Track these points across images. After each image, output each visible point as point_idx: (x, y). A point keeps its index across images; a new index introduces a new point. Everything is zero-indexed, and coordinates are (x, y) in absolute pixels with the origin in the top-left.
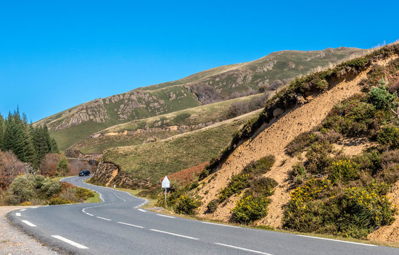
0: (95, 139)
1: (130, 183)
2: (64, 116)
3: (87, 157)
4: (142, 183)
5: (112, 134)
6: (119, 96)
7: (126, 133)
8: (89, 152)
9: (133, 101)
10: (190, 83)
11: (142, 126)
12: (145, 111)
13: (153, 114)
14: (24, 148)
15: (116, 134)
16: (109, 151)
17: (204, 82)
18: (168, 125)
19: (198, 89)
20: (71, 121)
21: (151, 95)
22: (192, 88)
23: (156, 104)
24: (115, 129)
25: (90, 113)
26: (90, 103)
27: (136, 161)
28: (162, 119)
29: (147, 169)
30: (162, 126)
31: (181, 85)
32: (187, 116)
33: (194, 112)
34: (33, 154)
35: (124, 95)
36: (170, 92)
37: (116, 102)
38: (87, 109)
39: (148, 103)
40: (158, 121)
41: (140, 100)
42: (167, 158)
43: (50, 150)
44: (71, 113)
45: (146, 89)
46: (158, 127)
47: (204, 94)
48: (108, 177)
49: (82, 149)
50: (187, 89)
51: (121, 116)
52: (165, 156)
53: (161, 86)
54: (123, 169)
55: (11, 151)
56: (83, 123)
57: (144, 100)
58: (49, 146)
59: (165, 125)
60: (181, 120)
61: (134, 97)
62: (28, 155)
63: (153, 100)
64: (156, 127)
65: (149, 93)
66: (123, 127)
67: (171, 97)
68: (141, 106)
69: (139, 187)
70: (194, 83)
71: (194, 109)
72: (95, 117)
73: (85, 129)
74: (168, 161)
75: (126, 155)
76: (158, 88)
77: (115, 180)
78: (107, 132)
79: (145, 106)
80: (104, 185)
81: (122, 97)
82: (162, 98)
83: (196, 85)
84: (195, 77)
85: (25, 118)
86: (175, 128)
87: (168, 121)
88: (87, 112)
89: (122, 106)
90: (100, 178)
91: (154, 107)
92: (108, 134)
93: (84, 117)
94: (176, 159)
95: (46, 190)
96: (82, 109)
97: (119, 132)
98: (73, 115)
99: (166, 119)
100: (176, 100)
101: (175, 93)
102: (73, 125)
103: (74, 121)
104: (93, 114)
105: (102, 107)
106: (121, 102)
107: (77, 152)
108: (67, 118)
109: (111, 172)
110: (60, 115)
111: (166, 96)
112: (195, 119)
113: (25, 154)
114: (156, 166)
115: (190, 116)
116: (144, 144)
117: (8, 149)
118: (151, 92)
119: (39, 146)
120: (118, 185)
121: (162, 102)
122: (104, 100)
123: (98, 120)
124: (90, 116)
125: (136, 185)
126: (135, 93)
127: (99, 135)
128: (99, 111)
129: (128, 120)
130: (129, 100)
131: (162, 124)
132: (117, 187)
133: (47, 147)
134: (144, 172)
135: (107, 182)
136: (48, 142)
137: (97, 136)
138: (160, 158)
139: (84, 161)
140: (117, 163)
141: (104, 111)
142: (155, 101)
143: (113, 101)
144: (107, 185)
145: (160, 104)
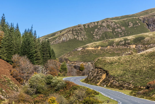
0: (79, 51)
1: (117, 84)
2: (57, 35)
3: (73, 63)
4: (126, 85)
5: (90, 48)
6: (94, 23)
7: (100, 48)
8: (75, 60)
9: (103, 27)
10: (143, 16)
11: (111, 44)
12: (111, 34)
13: (117, 36)
14: (35, 55)
15: (93, 48)
16: (99, 60)
17: (153, 16)
18: (129, 44)
19: (148, 20)
20: (62, 39)
21: (116, 23)
22: (144, 19)
23: (119, 30)
24: (92, 45)
25: (75, 34)
26: (75, 27)
27: (120, 68)
28: (125, 40)
29: (129, 75)
30: (124, 45)
31: (137, 18)
32: (143, 38)
33: (147, 36)
34: (40, 59)
35: (98, 22)
36: (129, 22)
37: (92, 27)
38: (73, 31)
39: (114, 29)
40: (122, 41)
41: (108, 26)
42: (143, 67)
43: (50, 57)
44: (62, 33)
45: (113, 19)
46: (122, 45)
47: (152, 24)
48: (99, 79)
49: (70, 58)
50: (141, 20)
51: (95, 37)
52: (142, 65)
53: (123, 17)
54: (111, 73)
55: (26, 57)
56: (70, 40)
57: (111, 26)
58: (50, 54)
59: (127, 44)
60: (138, 41)
61: (104, 24)
62: (37, 59)
63: (117, 26)
64: (121, 45)
65: (115, 22)
66: (98, 44)
67: (129, 25)
68: (109, 30)
69: (124, 87)
70: (145, 16)
71: (147, 34)
72: (78, 37)
73: (71, 44)
74: (144, 69)
75: (112, 63)
76: (121, 19)
77: (104, 82)
78: (87, 47)
79: (111, 31)
80: (96, 84)
81: (96, 24)
82: (123, 26)
83: (147, 17)
84: (146, 12)
85: (35, 34)
86: (134, 46)
87: (129, 41)
88: (73, 33)
89: (96, 30)
90: (92, 79)
91: (118, 31)
92: (88, 48)
93: (71, 36)
94: (150, 68)
95: (55, 86)
96: (70, 31)
97: (95, 47)
98: (63, 35)
99: (128, 40)
100: (133, 27)
101: (133, 23)
102: (63, 42)
103: (63, 38)
104: (76, 35)
105: (83, 30)
106: (96, 27)
107: (67, 60)
108: (60, 36)
109: (101, 75)
110: (54, 34)
111: (126, 25)
112: (148, 41)
113: (35, 59)
114: (136, 72)
115: (144, 38)
116: (123, 56)
117: (24, 55)
118: (116, 21)
119: (44, 54)
120: (107, 85)
121: (123, 28)
122: (84, 25)
123: (80, 38)
124: (74, 35)
125: (121, 86)
126: (105, 22)
127: (82, 48)
128: (81, 33)
129: (100, 40)
130: (101, 26)
131: (125, 43)
132: (107, 86)
133: (48, 55)
134: (127, 77)
135: (98, 82)
136: (49, 51)
137: (80, 49)
138: (138, 67)
139: (72, 66)
140: (105, 69)
141: (84, 33)
142: (118, 28)
143: (90, 26)
144: (98, 84)
145: (122, 30)
